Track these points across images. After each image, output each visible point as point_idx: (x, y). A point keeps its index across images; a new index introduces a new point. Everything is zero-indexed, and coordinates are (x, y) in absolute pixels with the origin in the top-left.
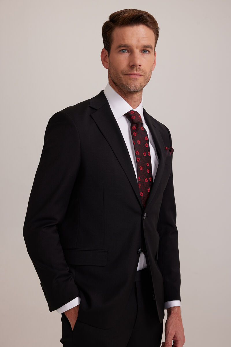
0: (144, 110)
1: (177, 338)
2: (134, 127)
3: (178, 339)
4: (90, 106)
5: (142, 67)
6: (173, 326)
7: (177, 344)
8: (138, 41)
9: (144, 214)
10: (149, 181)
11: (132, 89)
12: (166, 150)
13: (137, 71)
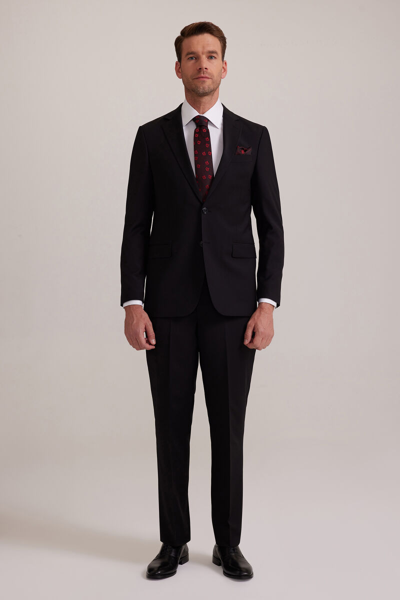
5: (209, 71)
8: (204, 47)
9: (204, 209)
11: (201, 91)
13: (204, 74)
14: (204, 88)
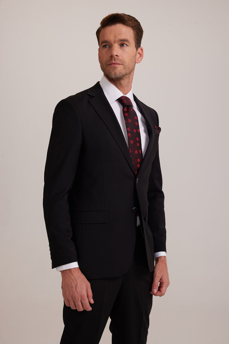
0: (134, 96)
1: (162, 280)
2: (126, 109)
3: (164, 281)
4: (88, 93)
6: (160, 270)
7: (162, 285)
8: (115, 37)
9: (137, 179)
10: (139, 153)
11: (113, 76)
12: (155, 128)
13: (115, 60)
14: (115, 73)
